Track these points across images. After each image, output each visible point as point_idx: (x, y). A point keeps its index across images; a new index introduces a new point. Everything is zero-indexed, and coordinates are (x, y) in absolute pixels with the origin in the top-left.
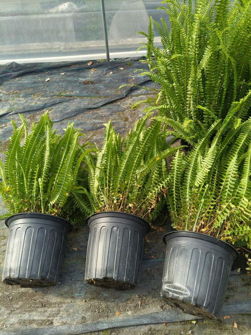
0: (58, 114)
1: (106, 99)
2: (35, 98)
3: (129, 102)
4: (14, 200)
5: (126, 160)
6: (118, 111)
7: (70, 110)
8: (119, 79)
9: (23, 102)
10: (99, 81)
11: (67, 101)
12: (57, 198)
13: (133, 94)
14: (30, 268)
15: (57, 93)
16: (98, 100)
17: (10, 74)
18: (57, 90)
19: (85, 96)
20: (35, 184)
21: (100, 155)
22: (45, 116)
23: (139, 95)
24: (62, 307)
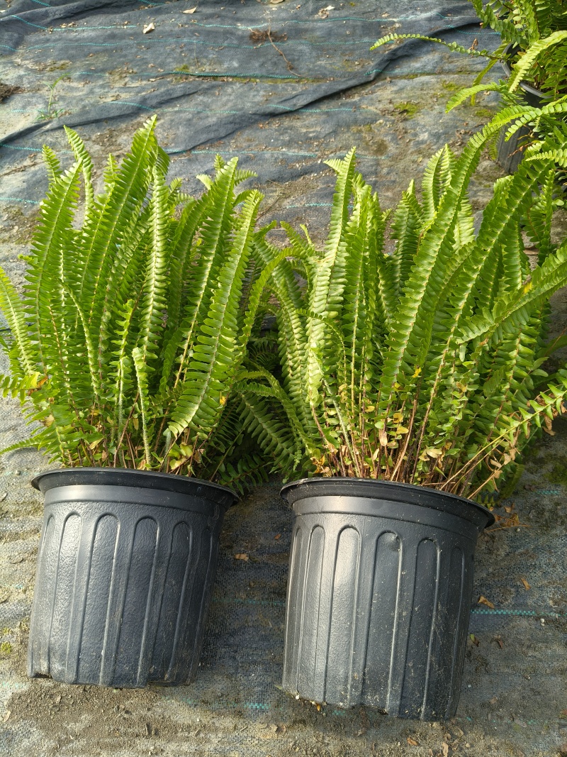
0: (181, 129)
1: (319, 86)
2: (114, 82)
3: (385, 96)
4: (55, 418)
5: (419, 293)
6: (356, 122)
7: (214, 119)
8: (354, 27)
9: (81, 93)
10: (297, 33)
11: (205, 92)
12: (193, 414)
13: (397, 71)
14: (111, 655)
15: (175, 67)
16: (294, 89)
17: (44, 9)
18: (174, 58)
19: (256, 77)
20: (121, 364)
21: (322, 270)
22: (146, 135)
23: (416, 76)
24: (208, 741)
